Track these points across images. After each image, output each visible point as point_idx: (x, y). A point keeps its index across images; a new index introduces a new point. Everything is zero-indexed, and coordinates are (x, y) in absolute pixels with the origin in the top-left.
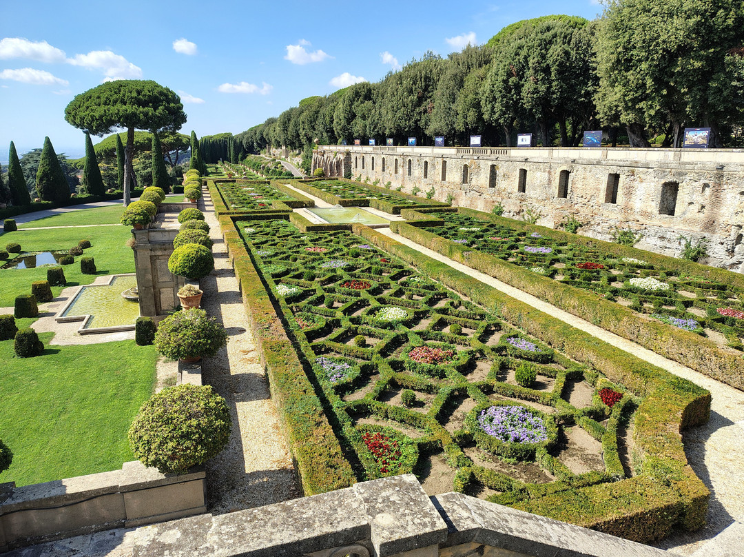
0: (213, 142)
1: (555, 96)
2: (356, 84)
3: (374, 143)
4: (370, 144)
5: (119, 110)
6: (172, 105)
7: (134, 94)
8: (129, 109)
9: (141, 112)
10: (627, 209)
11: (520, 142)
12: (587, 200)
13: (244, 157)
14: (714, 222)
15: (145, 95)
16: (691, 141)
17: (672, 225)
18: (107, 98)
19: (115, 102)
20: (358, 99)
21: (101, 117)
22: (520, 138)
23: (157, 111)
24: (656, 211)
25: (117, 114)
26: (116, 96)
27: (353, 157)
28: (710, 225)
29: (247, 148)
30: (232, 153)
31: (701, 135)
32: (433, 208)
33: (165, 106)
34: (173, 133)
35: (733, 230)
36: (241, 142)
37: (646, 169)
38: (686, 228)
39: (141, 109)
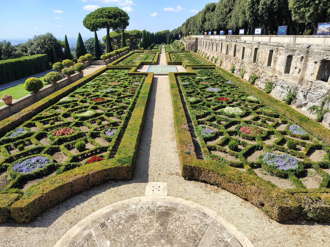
0: (160, 34)
1: (275, 7)
2: (209, 4)
3: (210, 34)
4: (209, 34)
5: (100, 21)
6: (123, 18)
7: (107, 14)
8: (105, 20)
9: (109, 21)
10: (274, 70)
11: (256, 33)
12: (262, 64)
13: (173, 41)
14: (303, 79)
15: (111, 14)
16: (321, 31)
17: (288, 80)
18: (97, 15)
19: (100, 17)
20: (208, 12)
21: (93, 24)
22: (256, 30)
23: (116, 21)
24: (283, 72)
25: (99, 22)
26: (100, 14)
27: (199, 40)
28: (301, 80)
29: (175, 37)
30: (168, 39)
31: (327, 27)
32: (202, 67)
33: (119, 18)
34: (123, 31)
35: (309, 84)
36: (172, 34)
37: (282, 48)
38: (292, 82)
39: (109, 20)
